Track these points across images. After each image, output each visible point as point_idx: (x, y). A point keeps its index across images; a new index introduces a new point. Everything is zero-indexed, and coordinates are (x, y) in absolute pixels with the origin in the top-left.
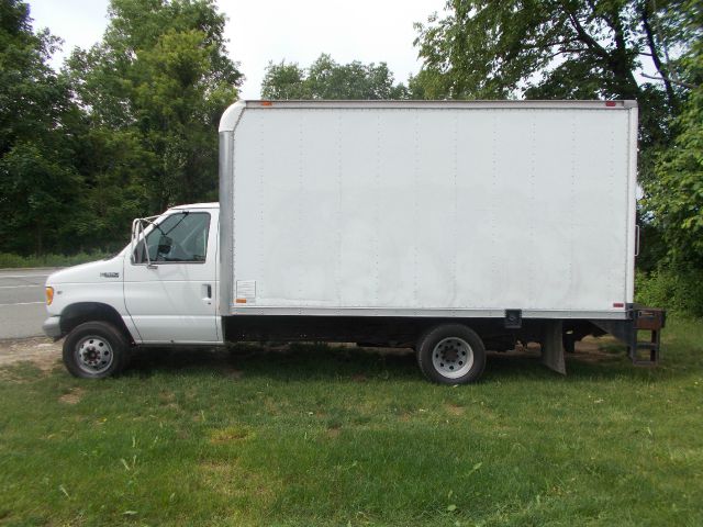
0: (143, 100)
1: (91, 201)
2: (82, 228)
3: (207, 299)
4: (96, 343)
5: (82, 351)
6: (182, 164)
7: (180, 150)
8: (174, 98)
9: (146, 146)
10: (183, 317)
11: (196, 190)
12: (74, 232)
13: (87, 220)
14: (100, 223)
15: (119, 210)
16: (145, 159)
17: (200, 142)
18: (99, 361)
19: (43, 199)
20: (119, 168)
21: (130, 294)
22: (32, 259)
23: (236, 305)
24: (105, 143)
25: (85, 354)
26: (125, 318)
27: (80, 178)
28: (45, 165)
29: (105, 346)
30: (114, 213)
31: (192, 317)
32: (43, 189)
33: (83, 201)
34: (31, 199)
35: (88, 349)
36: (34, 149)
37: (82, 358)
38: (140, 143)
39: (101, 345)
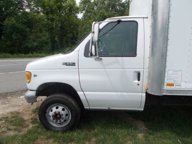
0: (47, 4)
1: (32, 37)
2: (30, 45)
3: (136, 81)
4: (60, 109)
5: (51, 114)
6: (59, 25)
7: (59, 20)
8: (57, 3)
9: (48, 19)
10: (119, 93)
11: (64, 34)
12: (27, 47)
13: (31, 43)
14: (35, 44)
15: (41, 40)
16: (48, 24)
17: (65, 18)
18: (62, 121)
19: (17, 36)
20: (39, 28)
21: (83, 77)
22: (15, 55)
23: (166, 87)
24: (35, 18)
25: (53, 116)
26: (80, 93)
27: (28, 29)
28: (17, 25)
29: (66, 110)
30: (39, 41)
31: (125, 94)
32: (17, 33)
33: (29, 37)
34: (13, 36)
35: (55, 113)
36: (13, 19)
37: (51, 118)
38: (47, 18)
39: (63, 110)
